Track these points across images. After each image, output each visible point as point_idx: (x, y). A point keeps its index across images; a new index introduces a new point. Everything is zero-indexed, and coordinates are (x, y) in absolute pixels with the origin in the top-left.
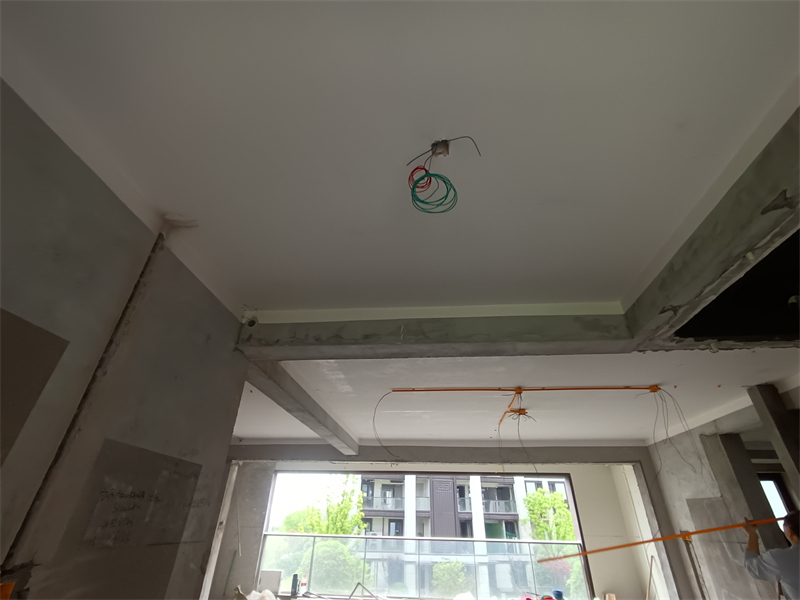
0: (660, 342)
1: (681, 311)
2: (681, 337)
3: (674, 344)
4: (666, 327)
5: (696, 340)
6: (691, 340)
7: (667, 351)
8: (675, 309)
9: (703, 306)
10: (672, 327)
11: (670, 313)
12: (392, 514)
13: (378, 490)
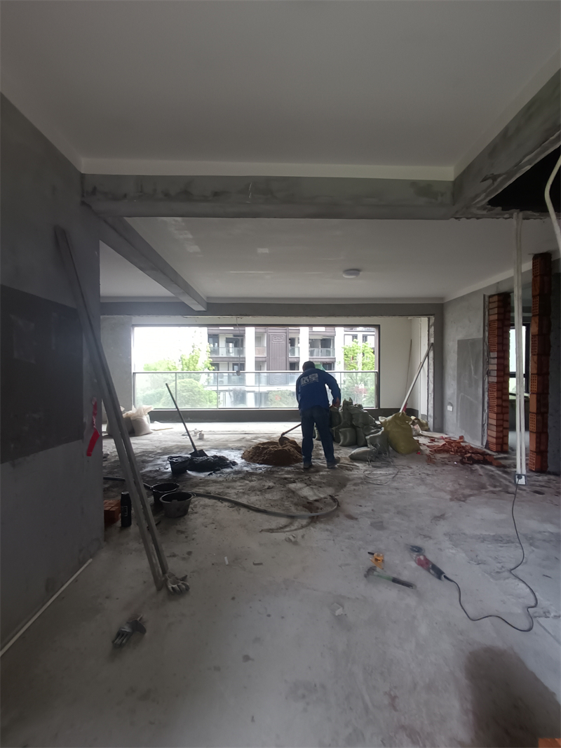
0: (475, 211)
1: (499, 180)
2: (492, 206)
3: (485, 212)
4: (483, 196)
5: (503, 210)
6: (499, 209)
7: (478, 218)
8: (494, 178)
9: (518, 176)
10: (487, 196)
11: (490, 182)
12: (236, 360)
13: (222, 343)
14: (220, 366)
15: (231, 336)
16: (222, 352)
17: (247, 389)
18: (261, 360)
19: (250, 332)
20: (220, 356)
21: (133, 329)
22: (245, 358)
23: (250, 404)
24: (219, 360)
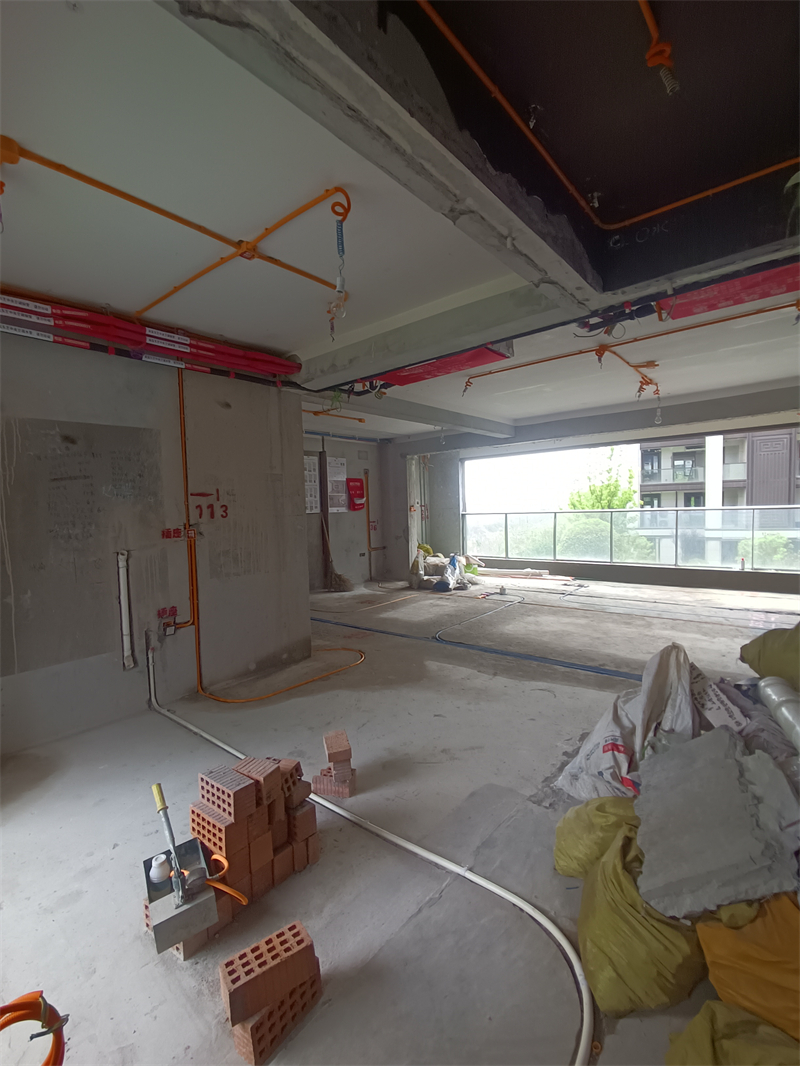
13: (666, 461)
14: (662, 498)
15: (682, 449)
16: (666, 477)
17: (708, 534)
18: (735, 485)
19: (714, 445)
20: (663, 482)
21: (463, 464)
22: (703, 484)
23: (713, 561)
24: (659, 488)
